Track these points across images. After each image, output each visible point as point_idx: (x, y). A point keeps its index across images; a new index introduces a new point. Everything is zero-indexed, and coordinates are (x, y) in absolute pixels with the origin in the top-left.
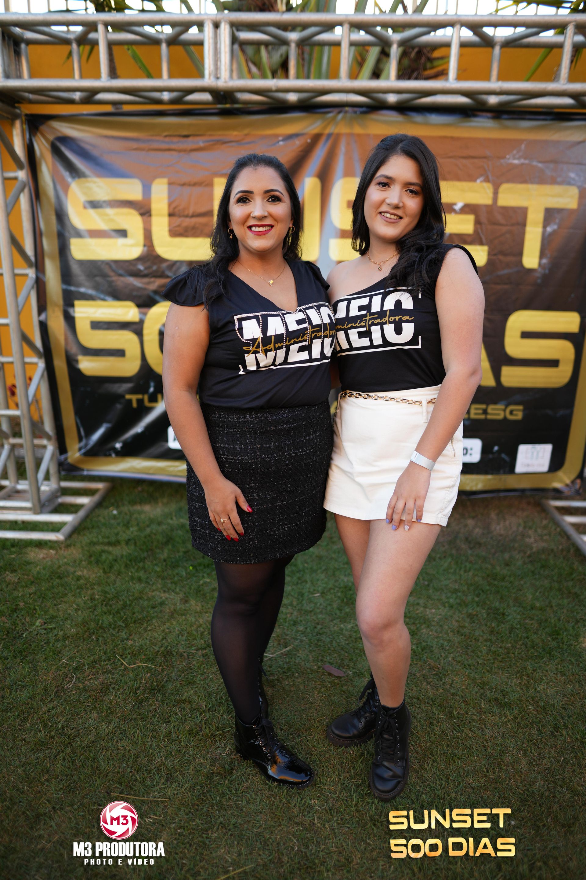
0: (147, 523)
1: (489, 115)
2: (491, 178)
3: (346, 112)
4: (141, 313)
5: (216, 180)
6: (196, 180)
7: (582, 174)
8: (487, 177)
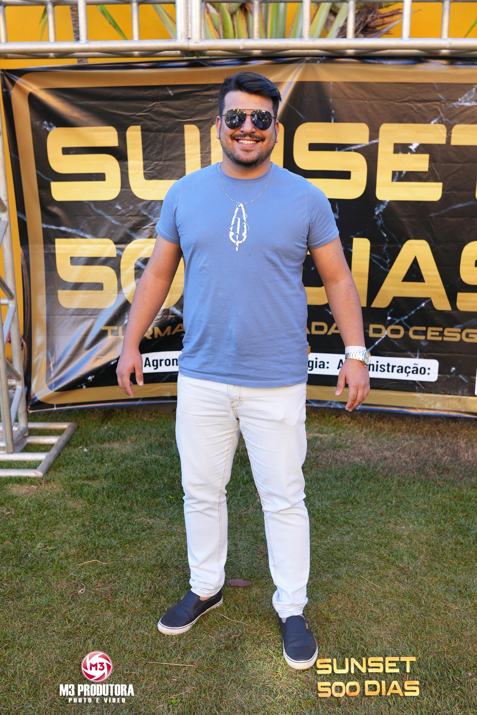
2: (444, 120)
3: (307, 62)
4: (118, 249)
5: (186, 127)
6: (167, 127)
8: (441, 119)
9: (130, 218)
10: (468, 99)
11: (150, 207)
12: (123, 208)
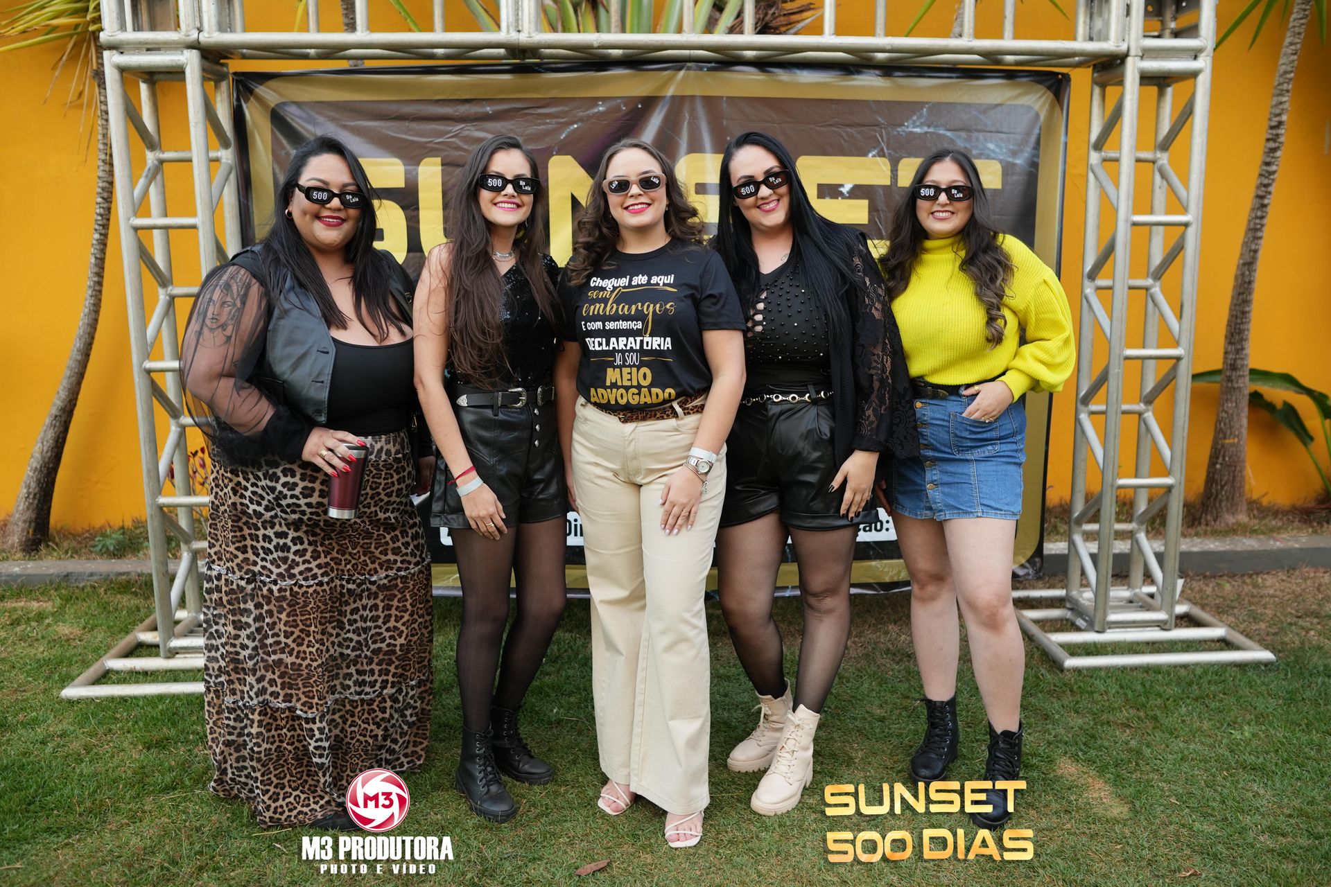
1: (877, 72)
2: (886, 151)
3: (689, 69)
7: (1003, 145)
8: (882, 150)
10: (918, 123)
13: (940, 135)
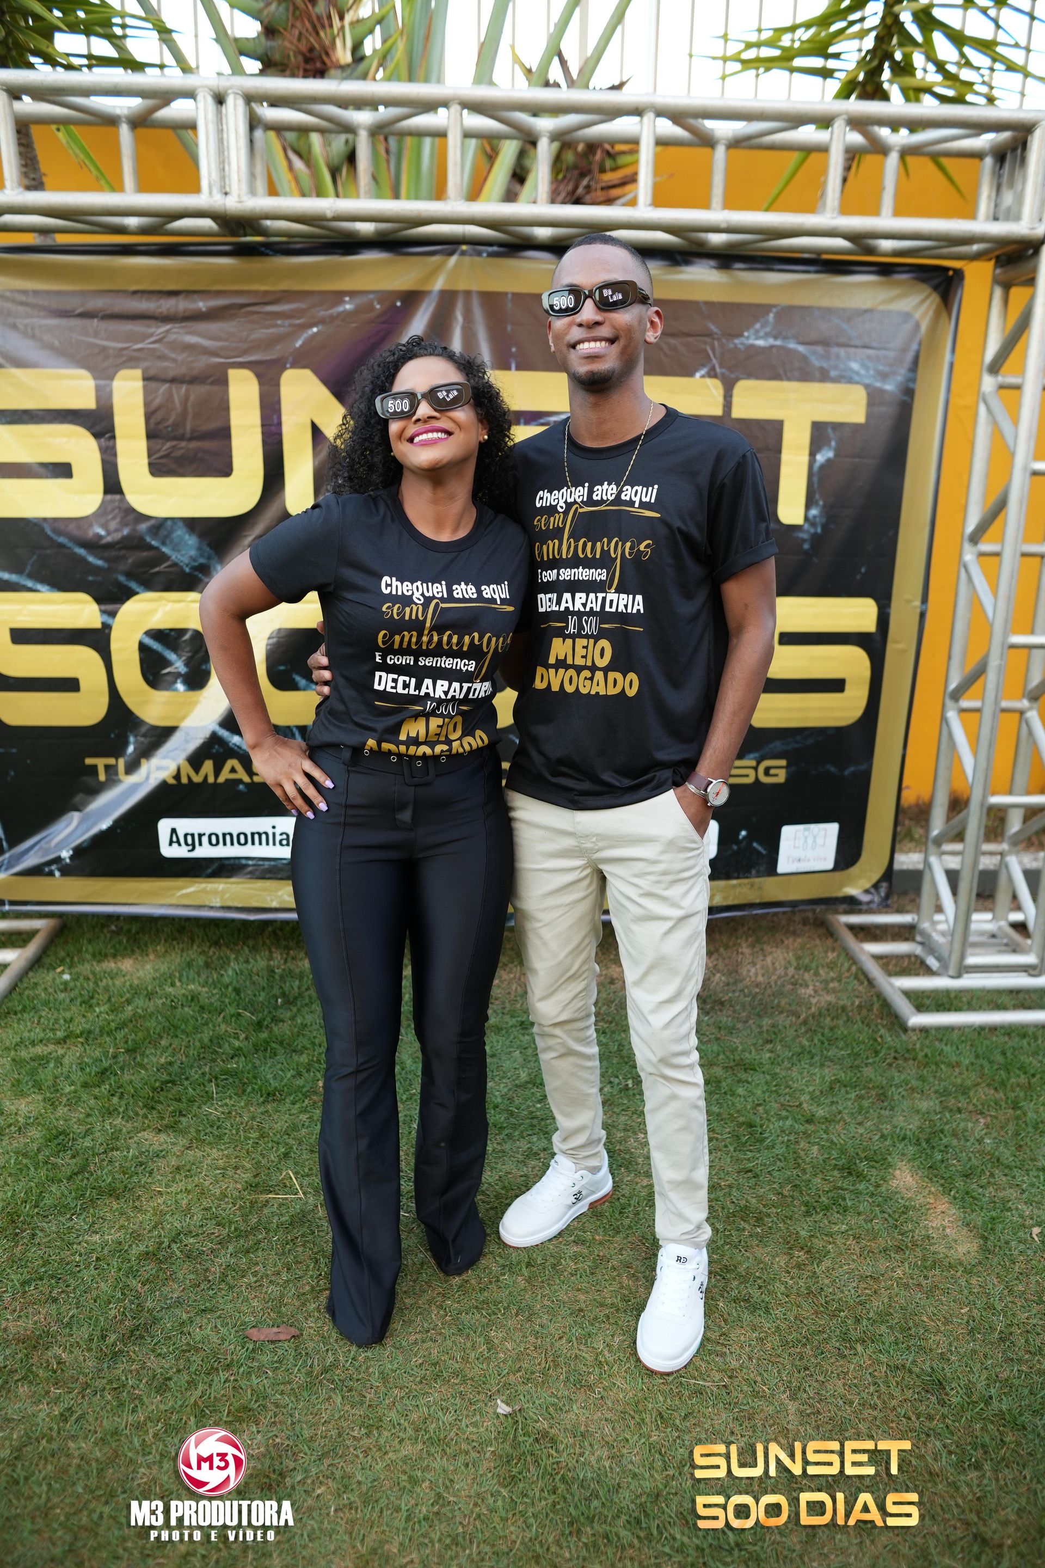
0: (128, 995)
1: (712, 263)
2: (718, 370)
3: (463, 253)
4: (103, 612)
5: (232, 373)
6: (195, 372)
7: (870, 365)
8: (713, 368)
9: (123, 552)
10: (762, 334)
11: (163, 532)
12: (109, 533)
13: (789, 351)
